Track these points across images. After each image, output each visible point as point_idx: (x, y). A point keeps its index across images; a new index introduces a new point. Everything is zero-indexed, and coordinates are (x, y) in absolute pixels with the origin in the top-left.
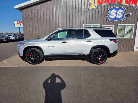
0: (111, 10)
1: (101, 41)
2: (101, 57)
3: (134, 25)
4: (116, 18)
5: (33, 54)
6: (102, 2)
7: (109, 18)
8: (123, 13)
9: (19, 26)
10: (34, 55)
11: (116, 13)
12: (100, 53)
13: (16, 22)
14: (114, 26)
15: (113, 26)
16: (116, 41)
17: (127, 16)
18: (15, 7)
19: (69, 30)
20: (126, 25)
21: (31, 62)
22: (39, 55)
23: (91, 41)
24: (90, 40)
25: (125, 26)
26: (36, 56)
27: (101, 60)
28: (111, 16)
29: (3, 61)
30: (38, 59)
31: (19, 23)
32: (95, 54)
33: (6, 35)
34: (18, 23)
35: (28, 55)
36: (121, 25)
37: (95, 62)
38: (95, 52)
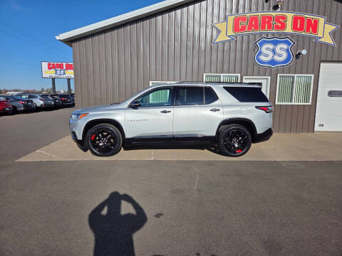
0: (261, 44)
1: (238, 109)
2: (239, 143)
3: (313, 76)
4: (273, 62)
5: (102, 135)
6: (243, 28)
7: (258, 60)
8: (287, 50)
9: (54, 76)
10: (104, 136)
11: (274, 51)
12: (237, 134)
13: (45, 65)
14: (269, 78)
15: (267, 79)
16: (268, 109)
17: (298, 56)
18: (57, 38)
19: (175, 87)
20: (296, 75)
21: (99, 151)
22: (114, 137)
23: (219, 110)
24: (217, 108)
25: (293, 77)
26: (109, 140)
27: (238, 148)
28: (262, 58)
29: (38, 151)
30: (112, 145)
31: (54, 67)
32: (228, 136)
33: (24, 97)
34: (49, 68)
35: (93, 138)
36: (285, 77)
37: (227, 152)
38: (226, 131)
